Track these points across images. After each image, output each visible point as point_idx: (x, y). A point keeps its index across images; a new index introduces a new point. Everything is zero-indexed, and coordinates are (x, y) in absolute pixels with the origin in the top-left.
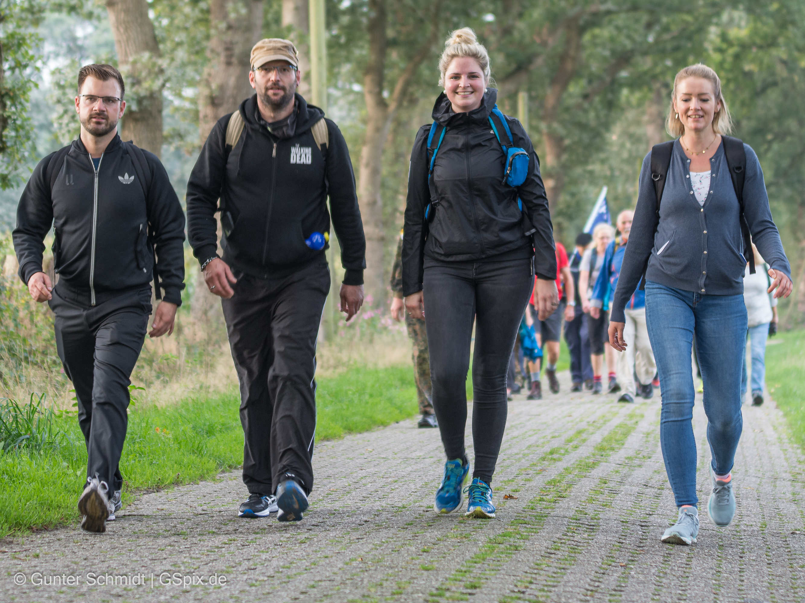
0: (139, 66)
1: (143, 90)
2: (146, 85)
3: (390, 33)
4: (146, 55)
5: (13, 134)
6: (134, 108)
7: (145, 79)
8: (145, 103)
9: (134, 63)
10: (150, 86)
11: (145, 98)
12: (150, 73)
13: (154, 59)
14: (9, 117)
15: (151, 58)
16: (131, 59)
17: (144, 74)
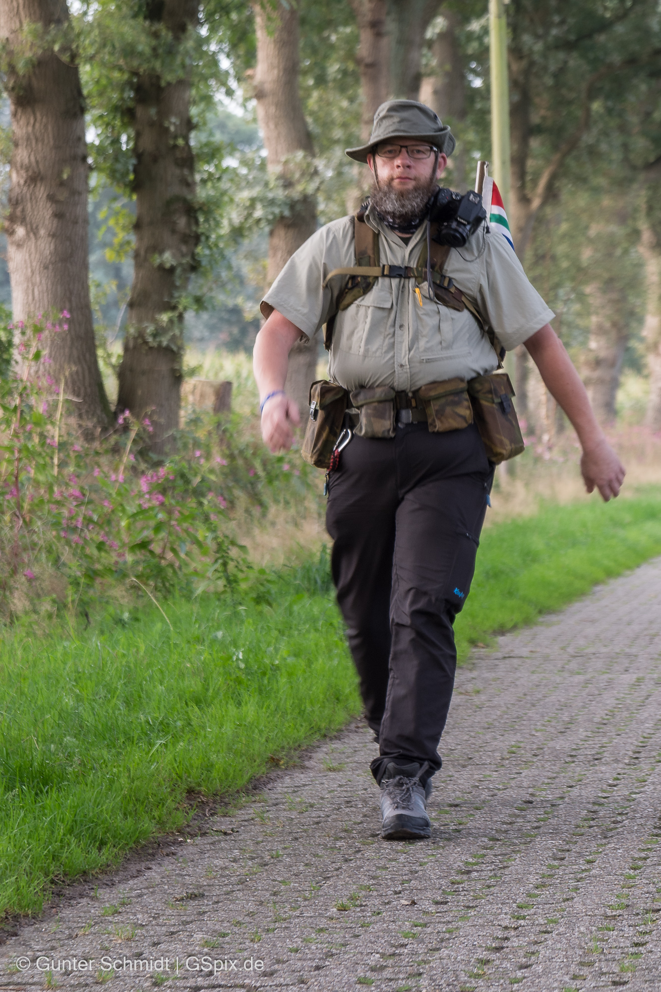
0: (291, 165)
1: (296, 192)
2: (299, 188)
3: (535, 119)
4: (300, 154)
5: (207, 252)
6: (287, 213)
7: (299, 181)
8: (298, 207)
9: (286, 163)
10: (305, 189)
11: (298, 201)
12: (303, 174)
13: (309, 159)
14: (203, 234)
15: (305, 157)
16: (283, 159)
17: (297, 175)
